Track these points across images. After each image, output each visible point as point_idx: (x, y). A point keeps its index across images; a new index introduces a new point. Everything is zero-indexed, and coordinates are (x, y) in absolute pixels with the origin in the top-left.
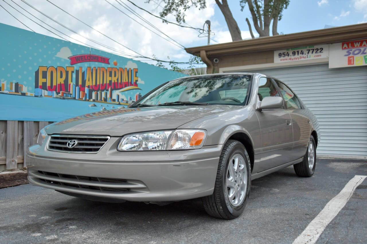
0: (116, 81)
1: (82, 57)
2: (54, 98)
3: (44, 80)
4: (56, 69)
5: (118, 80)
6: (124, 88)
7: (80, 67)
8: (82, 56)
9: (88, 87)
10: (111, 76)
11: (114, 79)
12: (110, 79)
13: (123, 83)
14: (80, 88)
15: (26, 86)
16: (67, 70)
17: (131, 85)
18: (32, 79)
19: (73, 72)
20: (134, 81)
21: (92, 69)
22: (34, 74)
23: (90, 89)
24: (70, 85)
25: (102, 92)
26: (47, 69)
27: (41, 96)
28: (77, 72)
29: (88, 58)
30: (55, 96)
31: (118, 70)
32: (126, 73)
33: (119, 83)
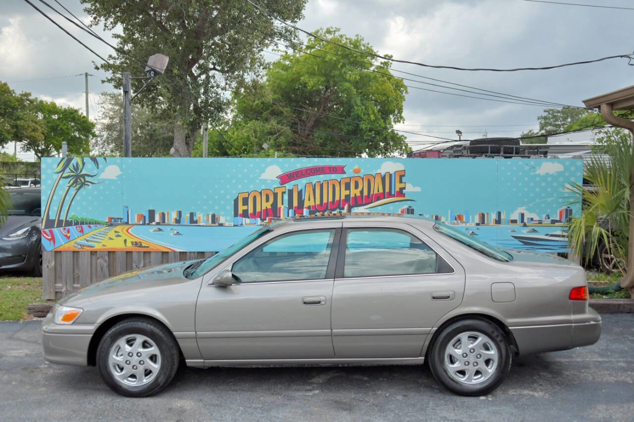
0: (358, 194)
1: (297, 173)
2: (258, 225)
3: (245, 208)
4: (261, 193)
5: (362, 192)
7: (294, 185)
8: (298, 171)
9: (309, 208)
10: (348, 187)
11: (354, 192)
12: (347, 192)
13: (373, 195)
14: (295, 211)
15: (223, 216)
16: (276, 192)
17: (390, 195)
18: (231, 208)
19: (283, 193)
20: (397, 189)
21: (314, 184)
22: (233, 202)
23: (312, 209)
24: (280, 208)
25: (333, 212)
26: (249, 195)
27: (242, 224)
28: (291, 192)
29: (307, 173)
30: (259, 224)
31: (363, 179)
32: (379, 181)
33: (365, 196)
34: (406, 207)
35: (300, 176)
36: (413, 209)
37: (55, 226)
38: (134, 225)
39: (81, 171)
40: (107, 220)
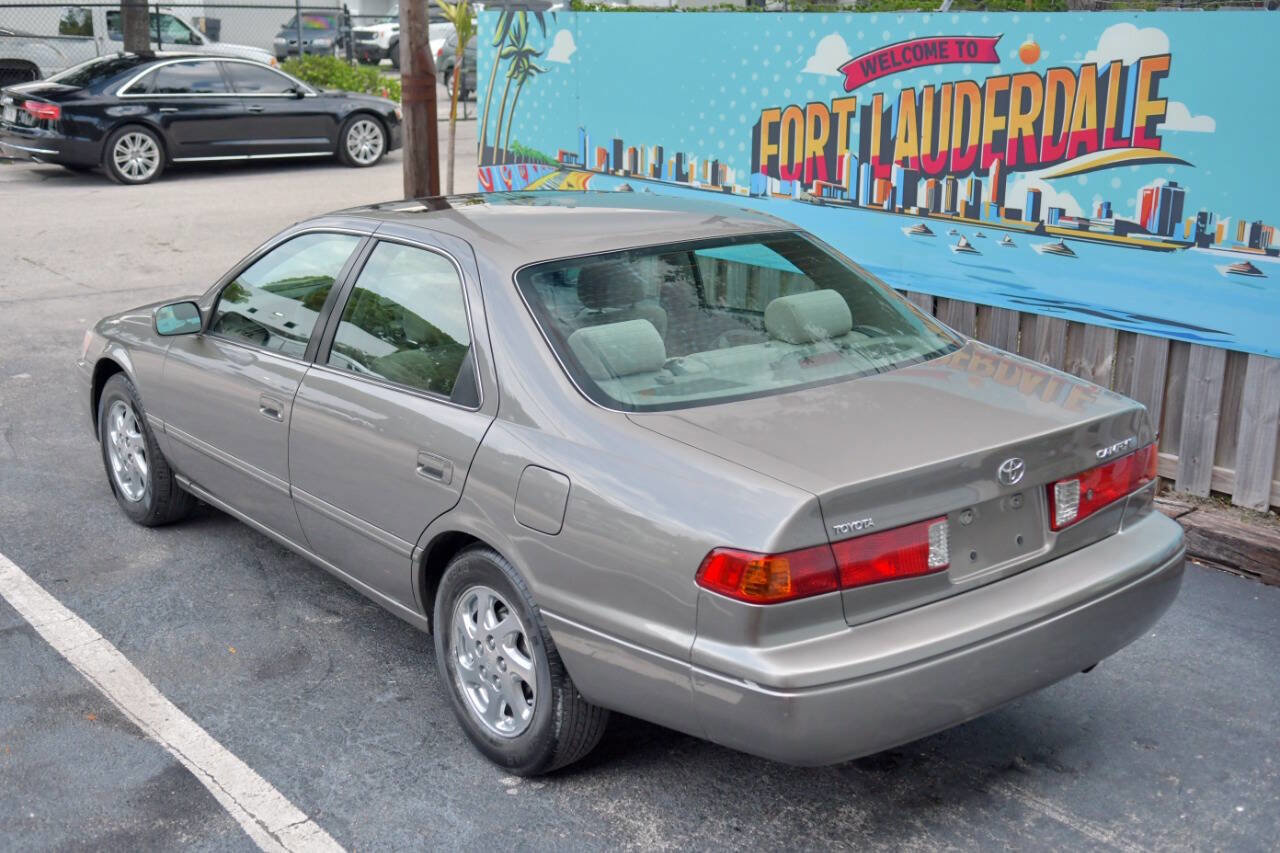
0: (1028, 131)
1: (884, 58)
3: (772, 150)
4: (804, 112)
5: (1038, 124)
6: (1069, 159)
7: (875, 94)
8: (885, 54)
9: (904, 162)
10: (1002, 109)
11: (1019, 124)
12: (998, 123)
13: (1067, 135)
15: (732, 169)
16: (834, 112)
17: (1116, 140)
18: (745, 147)
19: (851, 115)
20: (1140, 122)
21: (917, 94)
22: (750, 133)
23: (910, 169)
24: (842, 158)
25: (959, 181)
26: (782, 115)
27: (765, 194)
28: (866, 111)
29: (904, 58)
30: (798, 196)
31: (1044, 80)
32: (1087, 88)
33: (1046, 138)
34: (1160, 183)
35: (889, 67)
36: (1182, 194)
37: (494, 162)
38: (593, 172)
39: (523, 45)
40: (557, 158)
